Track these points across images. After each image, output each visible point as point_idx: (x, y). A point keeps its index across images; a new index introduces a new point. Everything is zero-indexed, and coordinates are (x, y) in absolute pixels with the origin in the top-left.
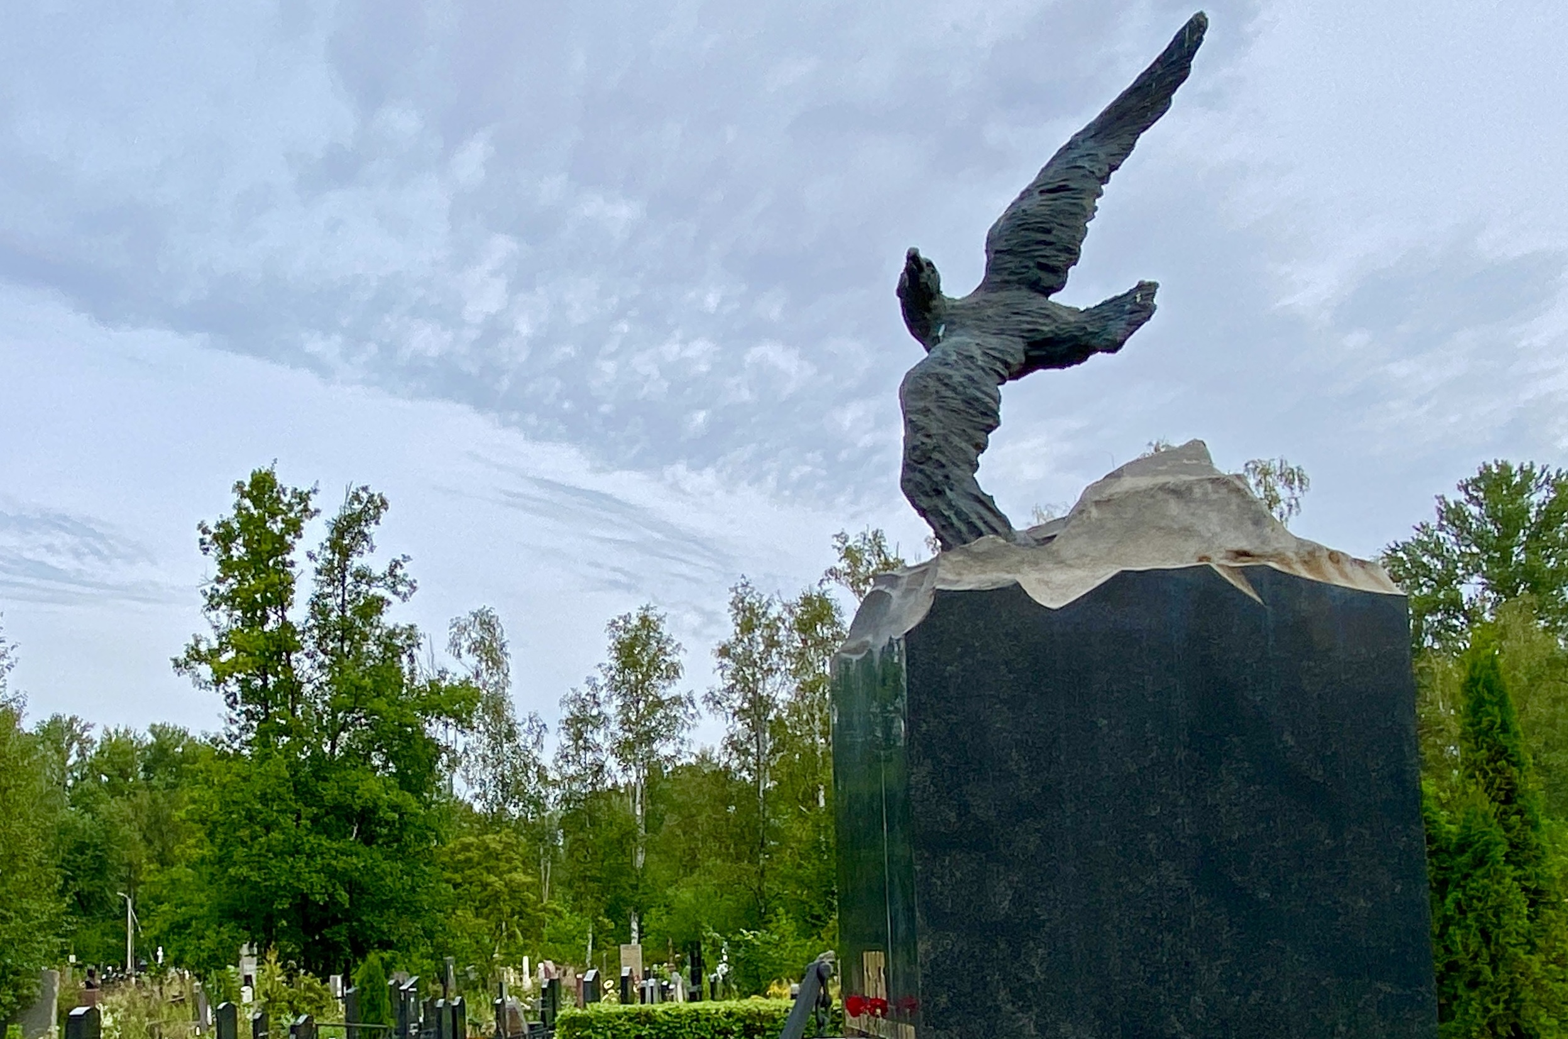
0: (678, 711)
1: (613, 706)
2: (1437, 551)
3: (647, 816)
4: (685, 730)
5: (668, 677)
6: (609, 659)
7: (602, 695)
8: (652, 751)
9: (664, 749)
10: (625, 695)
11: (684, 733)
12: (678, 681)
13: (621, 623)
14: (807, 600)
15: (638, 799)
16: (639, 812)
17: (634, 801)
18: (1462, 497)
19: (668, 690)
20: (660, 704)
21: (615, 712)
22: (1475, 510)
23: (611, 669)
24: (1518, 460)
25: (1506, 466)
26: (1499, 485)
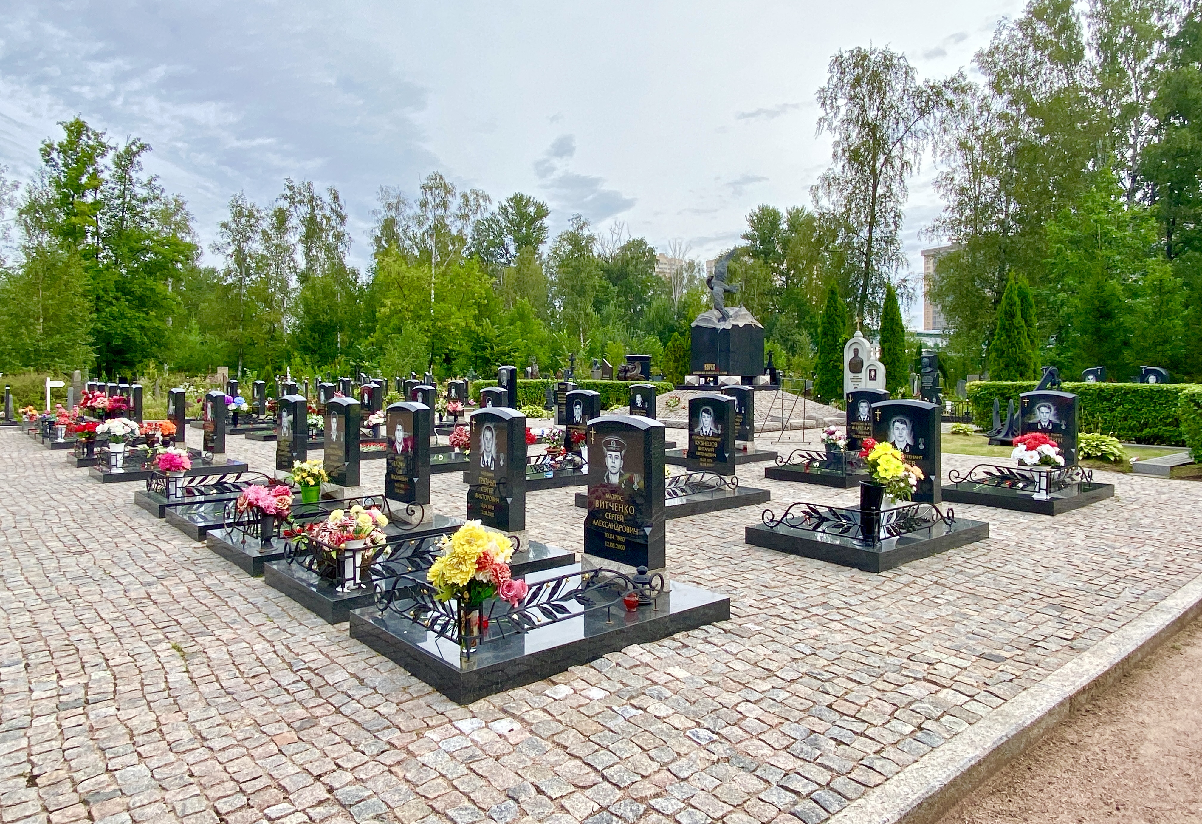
2: (497, 223)
18: (507, 205)
22: (510, 210)
24: (526, 193)
25: (522, 196)
26: (518, 201)
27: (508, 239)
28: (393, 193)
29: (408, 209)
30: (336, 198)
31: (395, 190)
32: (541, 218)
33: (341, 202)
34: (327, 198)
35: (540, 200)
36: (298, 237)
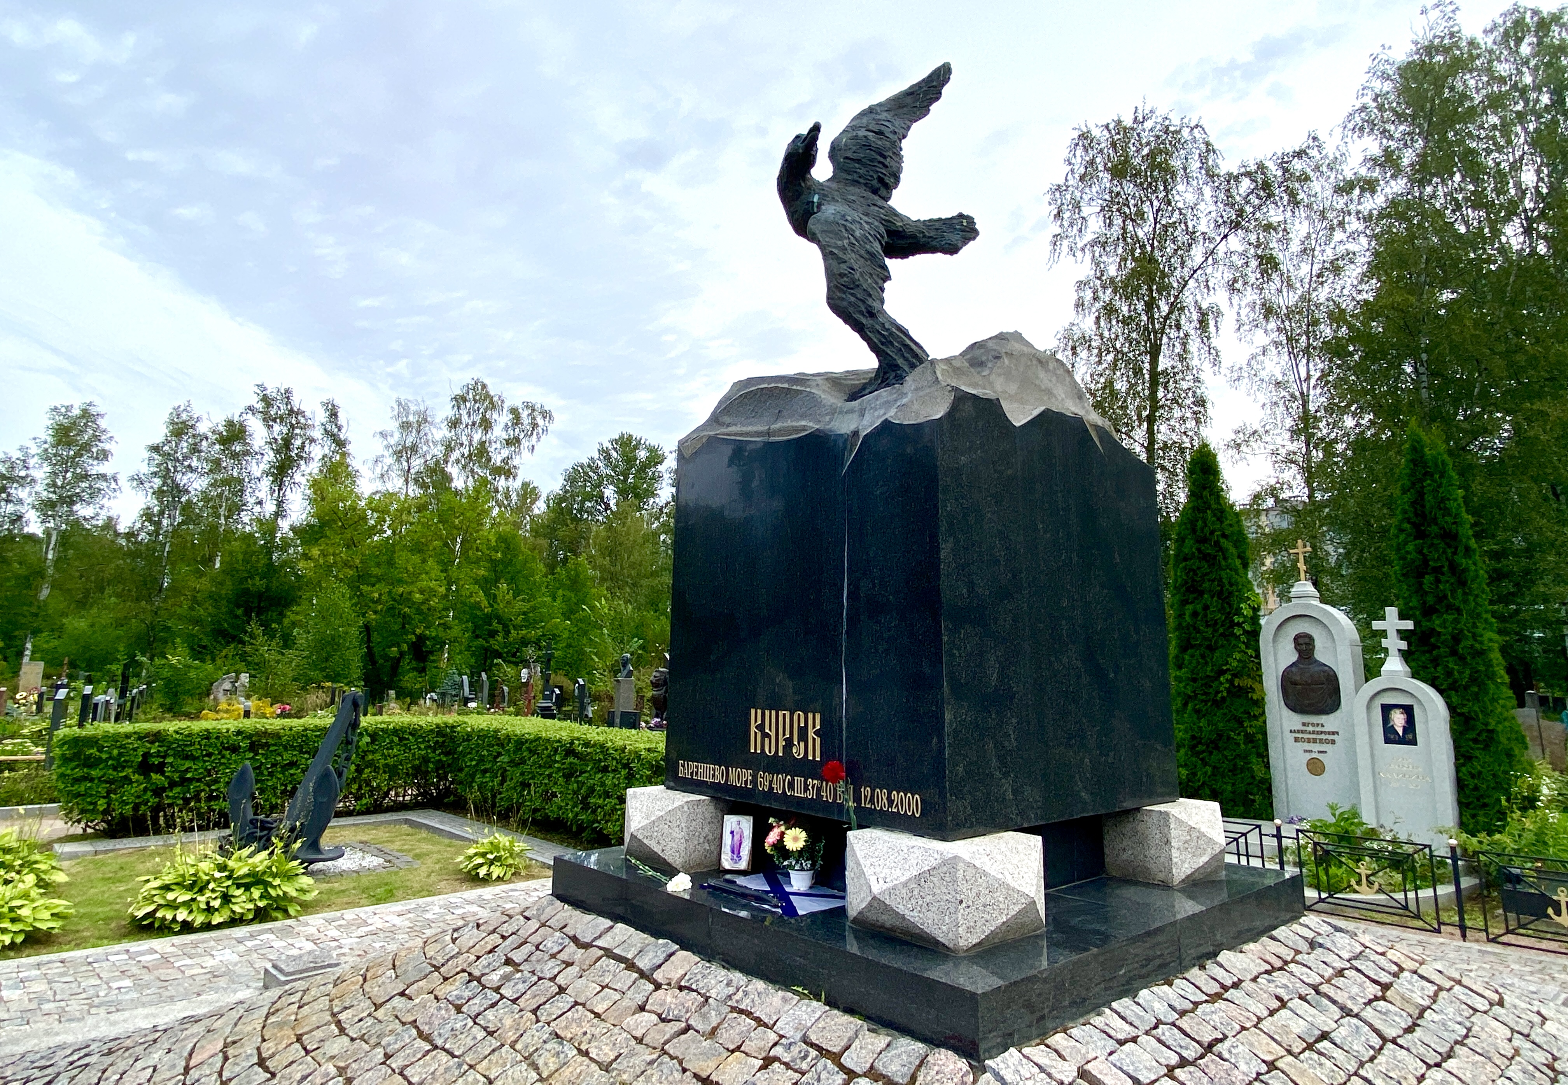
0: (101, 484)
1: (42, 471)
3: (57, 561)
4: (106, 499)
5: (97, 458)
6: (47, 436)
7: (32, 462)
8: (71, 511)
9: (83, 510)
10: (55, 464)
11: (105, 501)
12: (106, 463)
13: (63, 410)
14: (230, 424)
15: (51, 546)
16: (50, 556)
17: (47, 548)
18: (610, 447)
19: (96, 468)
20: (86, 477)
21: (43, 476)
22: (614, 454)
23: (45, 443)
24: (636, 434)
25: (631, 436)
26: (627, 444)
27: (609, 492)
28: (413, 408)
29: (434, 430)
30: (333, 414)
31: (418, 404)
32: (656, 464)
33: (342, 420)
34: (321, 416)
35: (653, 442)
36: (264, 466)
